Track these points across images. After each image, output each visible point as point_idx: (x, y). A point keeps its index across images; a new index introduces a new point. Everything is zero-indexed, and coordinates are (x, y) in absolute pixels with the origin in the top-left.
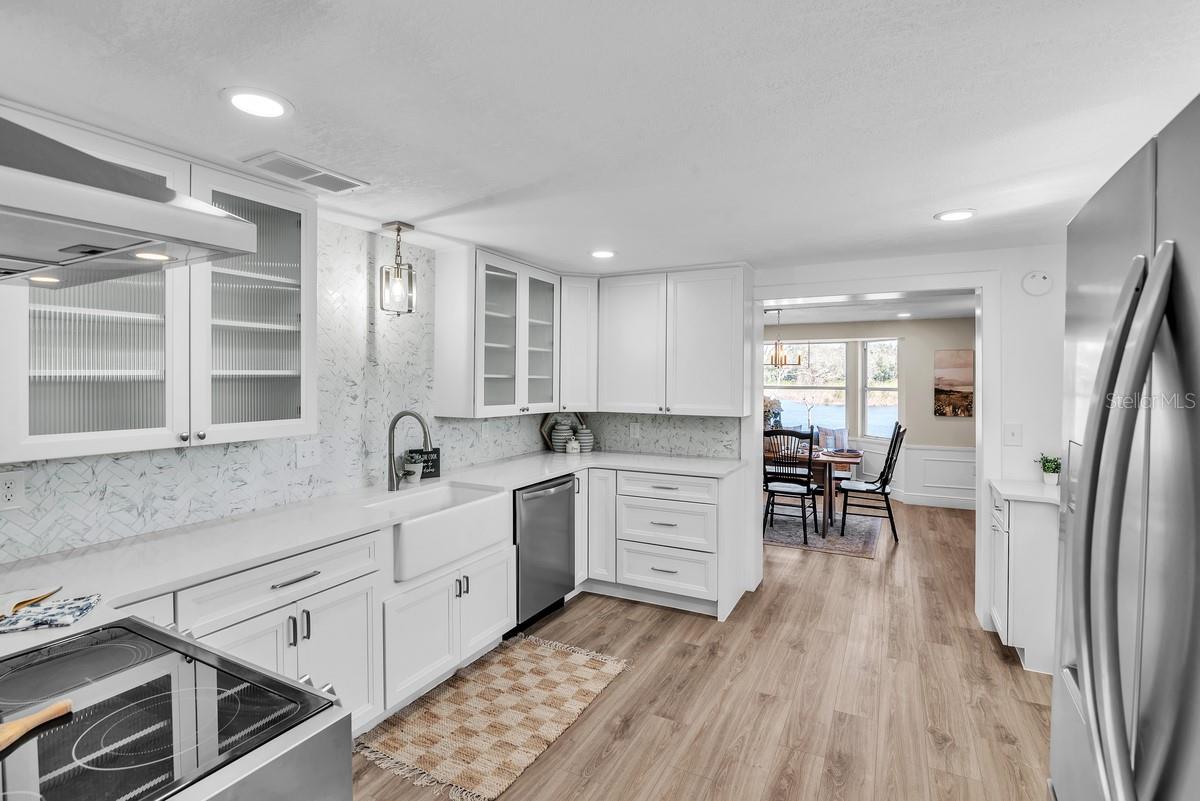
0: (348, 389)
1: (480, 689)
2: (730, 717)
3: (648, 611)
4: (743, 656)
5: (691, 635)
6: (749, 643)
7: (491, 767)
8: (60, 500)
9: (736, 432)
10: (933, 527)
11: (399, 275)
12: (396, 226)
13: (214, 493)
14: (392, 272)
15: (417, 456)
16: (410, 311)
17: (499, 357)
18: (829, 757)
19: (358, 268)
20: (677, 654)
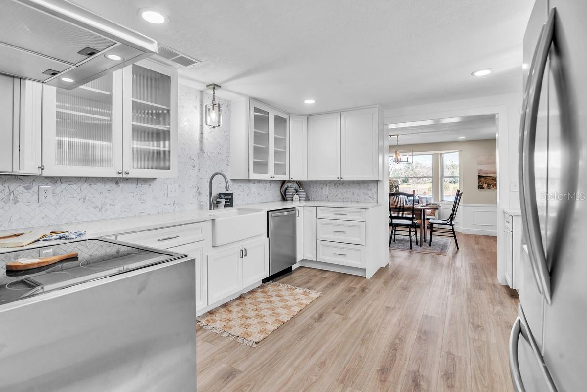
0: (191, 163)
1: (252, 301)
2: (371, 315)
3: (332, 274)
4: (378, 292)
5: (354, 283)
6: (382, 287)
7: (257, 330)
8: (67, 200)
9: (375, 190)
10: (478, 243)
11: (214, 109)
12: (213, 86)
13: (132, 204)
14: (211, 108)
15: (222, 196)
16: (219, 125)
17: (260, 151)
18: (420, 331)
19: (195, 107)
20: (346, 291)
